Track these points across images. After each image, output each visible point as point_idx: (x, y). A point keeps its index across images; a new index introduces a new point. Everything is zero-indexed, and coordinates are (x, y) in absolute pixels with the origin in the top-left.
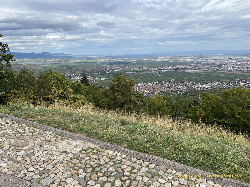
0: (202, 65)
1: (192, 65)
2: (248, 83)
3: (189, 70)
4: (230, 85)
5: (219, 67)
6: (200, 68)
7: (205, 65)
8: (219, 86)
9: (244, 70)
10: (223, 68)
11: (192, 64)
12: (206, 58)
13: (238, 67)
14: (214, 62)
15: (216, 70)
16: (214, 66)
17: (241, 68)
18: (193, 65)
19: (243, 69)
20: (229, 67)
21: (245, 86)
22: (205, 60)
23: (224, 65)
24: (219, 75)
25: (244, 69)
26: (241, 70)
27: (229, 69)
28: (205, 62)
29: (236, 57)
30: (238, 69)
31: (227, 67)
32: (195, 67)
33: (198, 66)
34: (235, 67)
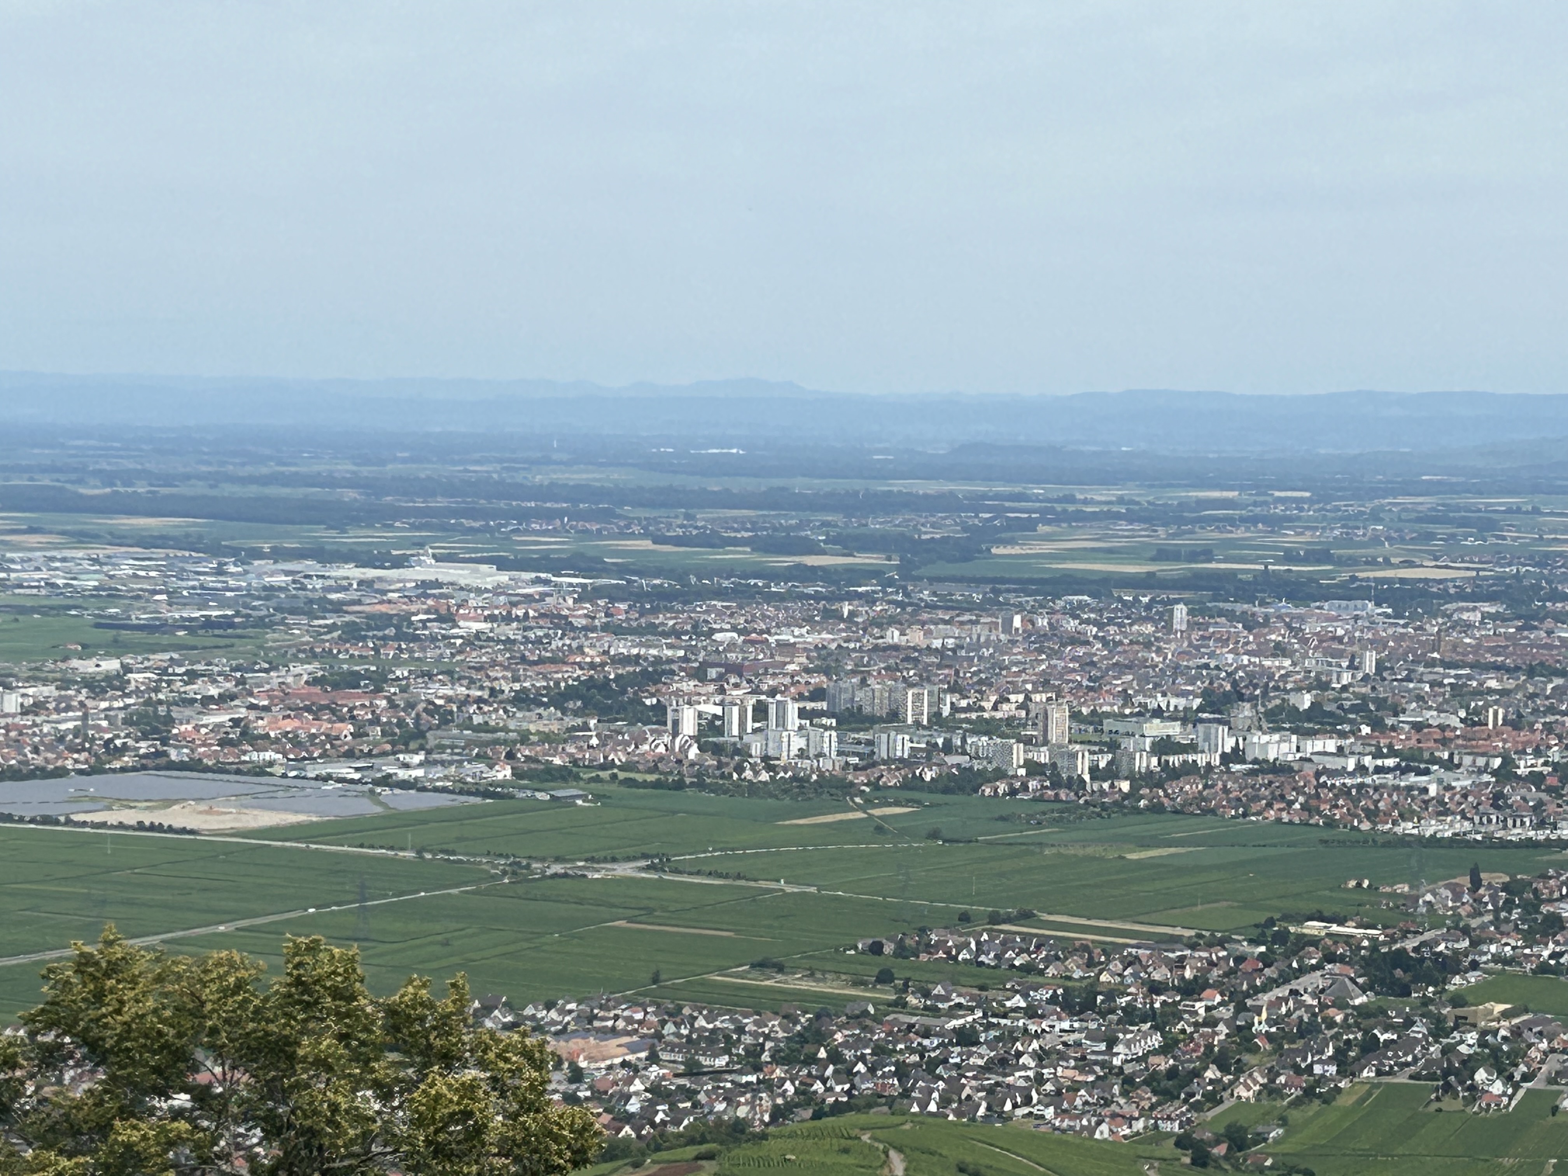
0: (304, 670)
1: (87, 667)
2: (1131, 1016)
3: (41, 773)
4: (835, 1057)
5: (606, 714)
6: (261, 741)
7: (352, 681)
8: (657, 1091)
9: (1033, 768)
10: (689, 727)
11: (87, 651)
12: (355, 537)
13: (936, 718)
14: (508, 619)
15: (564, 775)
16: (523, 700)
17: (988, 728)
18: (111, 665)
19: (1019, 754)
20: (793, 709)
21: (1083, 1064)
22: (352, 572)
23: (699, 675)
24: (625, 870)
25: (1043, 756)
26: (1000, 774)
27: (798, 743)
28: (338, 608)
29: (875, 525)
30: (948, 748)
31: (761, 711)
32: (170, 721)
33: (224, 699)
34: (894, 716)
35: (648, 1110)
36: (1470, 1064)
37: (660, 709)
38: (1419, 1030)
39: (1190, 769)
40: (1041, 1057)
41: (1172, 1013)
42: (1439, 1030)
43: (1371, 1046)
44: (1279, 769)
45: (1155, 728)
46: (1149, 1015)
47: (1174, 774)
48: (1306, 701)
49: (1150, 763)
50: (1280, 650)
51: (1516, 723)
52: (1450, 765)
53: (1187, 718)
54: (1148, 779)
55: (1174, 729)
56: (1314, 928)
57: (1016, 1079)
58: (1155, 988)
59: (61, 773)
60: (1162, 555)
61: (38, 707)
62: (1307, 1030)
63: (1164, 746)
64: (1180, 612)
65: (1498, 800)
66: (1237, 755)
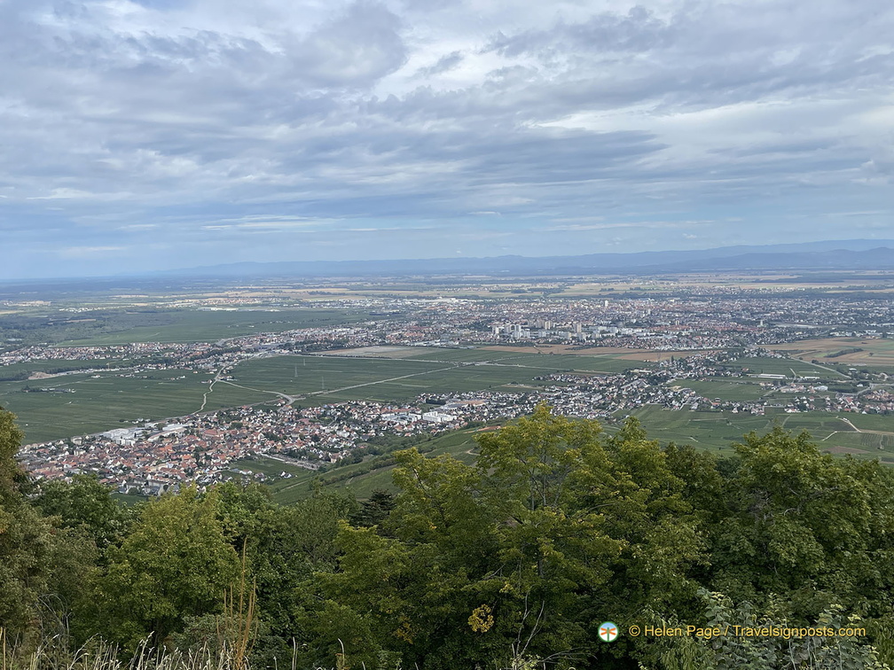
0: (414, 323)
1: (368, 323)
2: (595, 392)
3: (358, 347)
4: (529, 403)
5: (480, 330)
6: (405, 338)
7: (425, 324)
8: (490, 412)
9: (574, 338)
10: (497, 332)
11: (368, 320)
12: (425, 293)
13: (552, 328)
14: (459, 310)
15: (471, 343)
16: (461, 327)
17: (564, 330)
18: (373, 323)
19: (570, 335)
20: (520, 327)
21: (585, 402)
22: (424, 301)
23: (499, 320)
24: (484, 363)
25: (575, 335)
26: (566, 340)
27: (521, 334)
28: (421, 309)
29: (538, 286)
30: (554, 334)
31: (513, 328)
32: (385, 334)
33: (397, 329)
34: (543, 328)
35: (489, 415)
36: (671, 400)
37: (491, 328)
38: (660, 392)
39: (608, 337)
40: (575, 401)
41: (604, 391)
42: (664, 392)
43: (649, 396)
44: (629, 336)
45: (601, 328)
46: (599, 391)
47: (604, 338)
48: (635, 321)
49: (598, 336)
50: (629, 310)
51: (682, 324)
52: (667, 334)
53: (608, 326)
54: (599, 339)
55: (605, 328)
56: (636, 371)
57: (569, 406)
58: (601, 385)
59: (362, 346)
60: (602, 290)
61: (358, 332)
62: (635, 394)
63: (603, 332)
64: (606, 302)
65: (678, 341)
66: (619, 333)
